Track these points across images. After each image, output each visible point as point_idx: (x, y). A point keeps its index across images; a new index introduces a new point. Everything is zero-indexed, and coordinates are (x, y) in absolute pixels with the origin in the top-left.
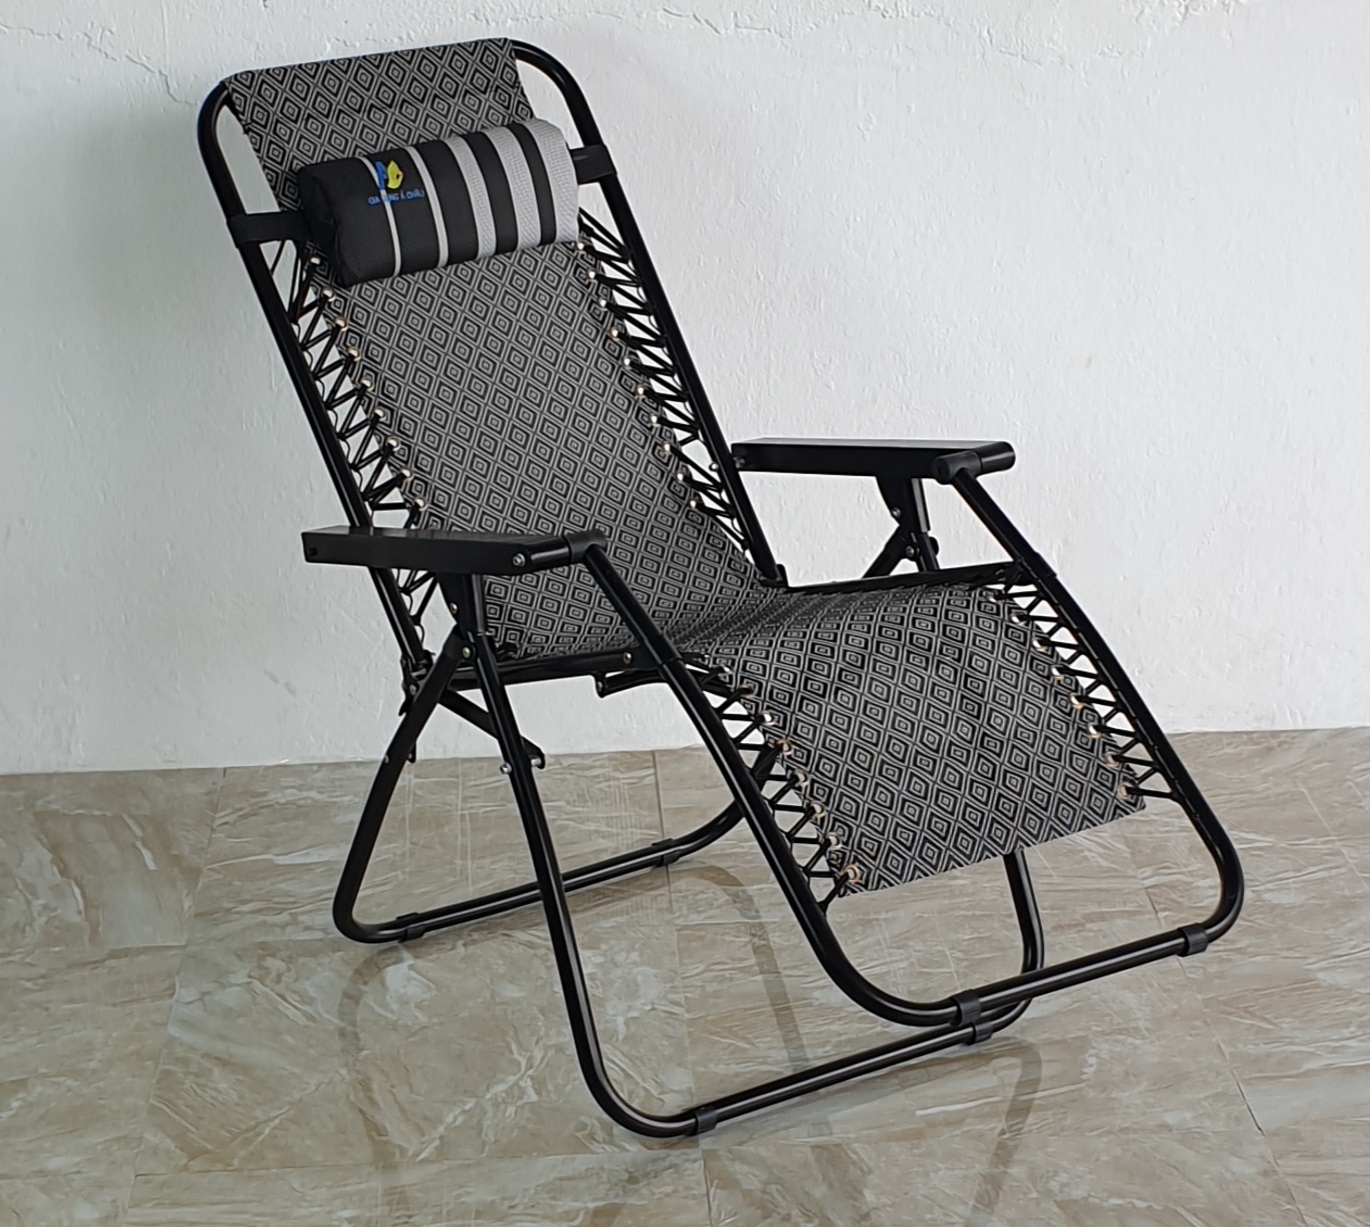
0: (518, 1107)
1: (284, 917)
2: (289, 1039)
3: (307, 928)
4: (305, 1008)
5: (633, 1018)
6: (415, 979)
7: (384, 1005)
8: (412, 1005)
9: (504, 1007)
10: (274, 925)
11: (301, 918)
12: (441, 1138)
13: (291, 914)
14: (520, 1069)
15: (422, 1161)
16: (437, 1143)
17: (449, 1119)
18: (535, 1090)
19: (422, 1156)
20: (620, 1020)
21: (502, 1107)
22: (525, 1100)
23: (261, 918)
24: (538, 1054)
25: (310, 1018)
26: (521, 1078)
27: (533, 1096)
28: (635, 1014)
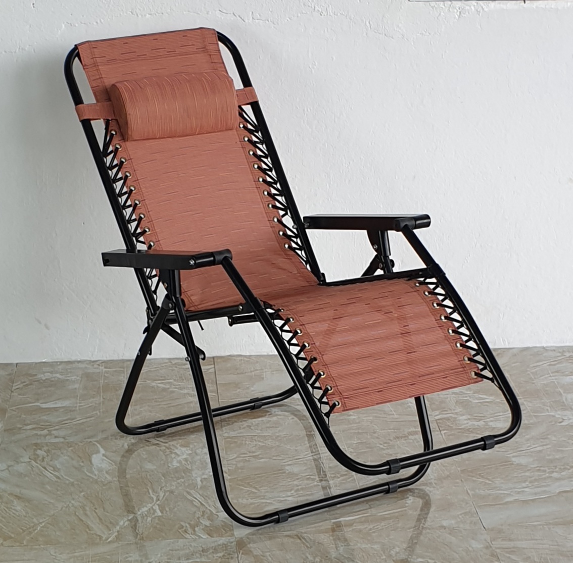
0: (152, 518)
1: (46, 432)
2: (48, 487)
3: (56, 437)
4: (56, 474)
5: (204, 478)
6: (105, 460)
7: (92, 472)
8: (104, 472)
9: (147, 473)
10: (40, 435)
11: (53, 432)
12: (118, 532)
13: (48, 430)
14: (153, 501)
15: (110, 542)
16: (116, 534)
17: (121, 523)
18: (160, 510)
19: (109, 540)
20: (199, 479)
21: (145, 518)
22: (156, 514)
23: (35, 432)
24: (162, 494)
25: (58, 477)
26: (154, 505)
27: (160, 514)
28: (206, 477)
